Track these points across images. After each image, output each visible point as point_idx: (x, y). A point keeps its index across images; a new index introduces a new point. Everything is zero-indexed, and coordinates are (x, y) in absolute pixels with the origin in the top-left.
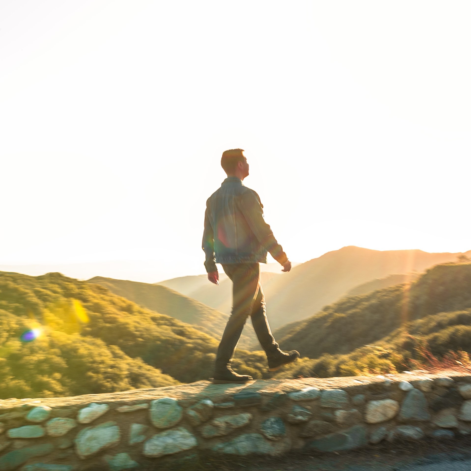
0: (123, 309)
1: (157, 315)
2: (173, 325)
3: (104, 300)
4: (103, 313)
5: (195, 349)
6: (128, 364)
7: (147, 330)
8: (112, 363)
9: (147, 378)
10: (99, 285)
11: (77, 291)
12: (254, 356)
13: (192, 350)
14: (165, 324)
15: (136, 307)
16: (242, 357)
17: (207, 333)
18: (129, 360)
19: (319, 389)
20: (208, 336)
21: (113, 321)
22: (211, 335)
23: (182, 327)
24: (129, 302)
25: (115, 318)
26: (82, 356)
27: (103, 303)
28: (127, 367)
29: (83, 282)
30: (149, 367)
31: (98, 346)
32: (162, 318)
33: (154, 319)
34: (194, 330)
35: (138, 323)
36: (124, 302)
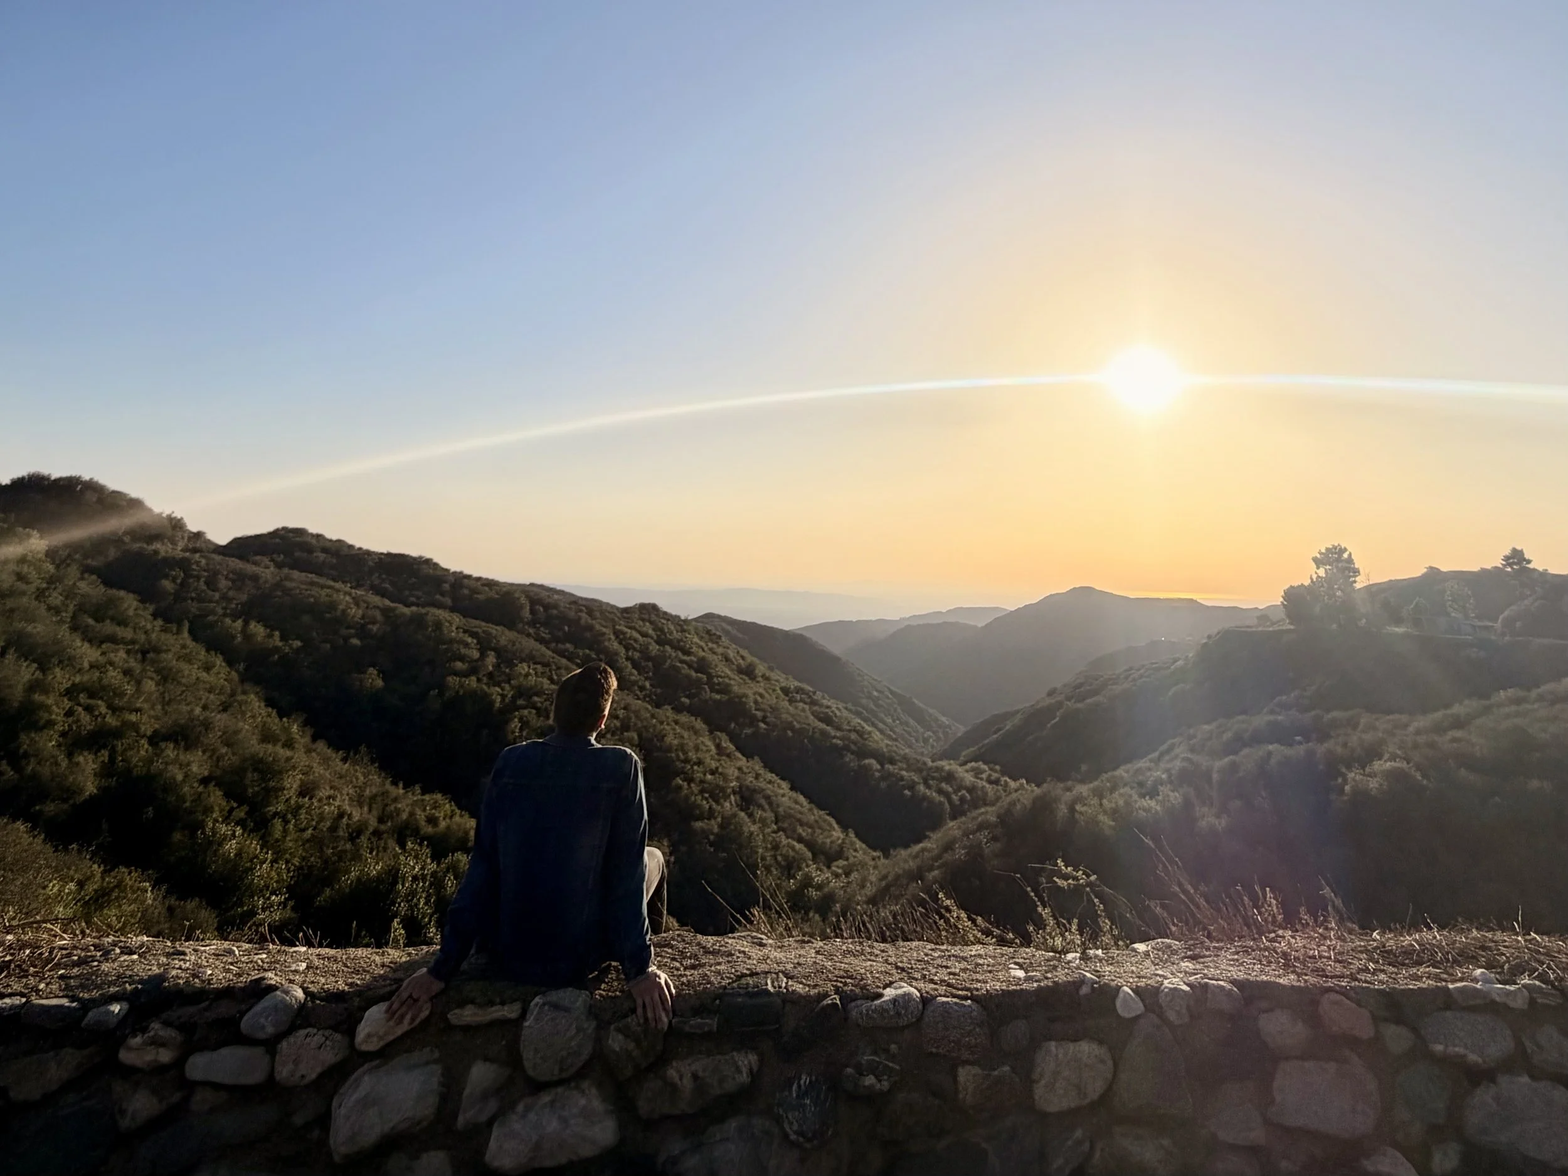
0: (740, 671)
1: (793, 684)
2: (813, 703)
3: (714, 653)
4: (710, 677)
5: (846, 748)
6: (740, 769)
7: (774, 709)
8: (714, 764)
9: (767, 798)
10: (709, 628)
11: (677, 635)
12: (939, 769)
13: (839, 751)
14: (802, 701)
15: (761, 669)
16: (919, 771)
17: (865, 720)
18: (742, 761)
19: (919, 991)
20: (868, 728)
21: (725, 690)
22: (874, 725)
23: (828, 707)
24: (750, 658)
25: (728, 685)
26: (669, 749)
27: (710, 657)
28: (736, 773)
29: (686, 621)
30: (770, 776)
31: (696, 732)
32: (798, 690)
33: (786, 691)
34: (845, 713)
35: (761, 696)
36: (743, 658)
